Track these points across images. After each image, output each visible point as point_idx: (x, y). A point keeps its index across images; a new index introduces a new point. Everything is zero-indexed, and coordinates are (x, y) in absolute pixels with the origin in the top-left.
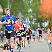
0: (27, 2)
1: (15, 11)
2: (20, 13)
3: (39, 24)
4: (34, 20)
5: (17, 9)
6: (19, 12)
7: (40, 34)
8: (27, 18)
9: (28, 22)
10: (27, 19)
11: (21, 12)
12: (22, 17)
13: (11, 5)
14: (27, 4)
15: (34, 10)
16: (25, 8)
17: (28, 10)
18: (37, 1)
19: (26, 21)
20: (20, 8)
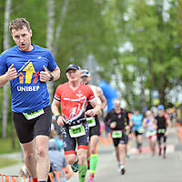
0: (116, 19)
1: (73, 48)
2: (91, 57)
3: (156, 94)
4: (138, 79)
5: (78, 43)
6: (88, 53)
7: (160, 131)
8: (114, 73)
9: (119, 88)
10: (113, 77)
11: (95, 52)
12: (98, 69)
13: (59, 29)
14: (114, 23)
15: (140, 45)
16: (108, 40)
17: (117, 46)
18: (149, 16)
19: (113, 84)
20: (90, 39)
